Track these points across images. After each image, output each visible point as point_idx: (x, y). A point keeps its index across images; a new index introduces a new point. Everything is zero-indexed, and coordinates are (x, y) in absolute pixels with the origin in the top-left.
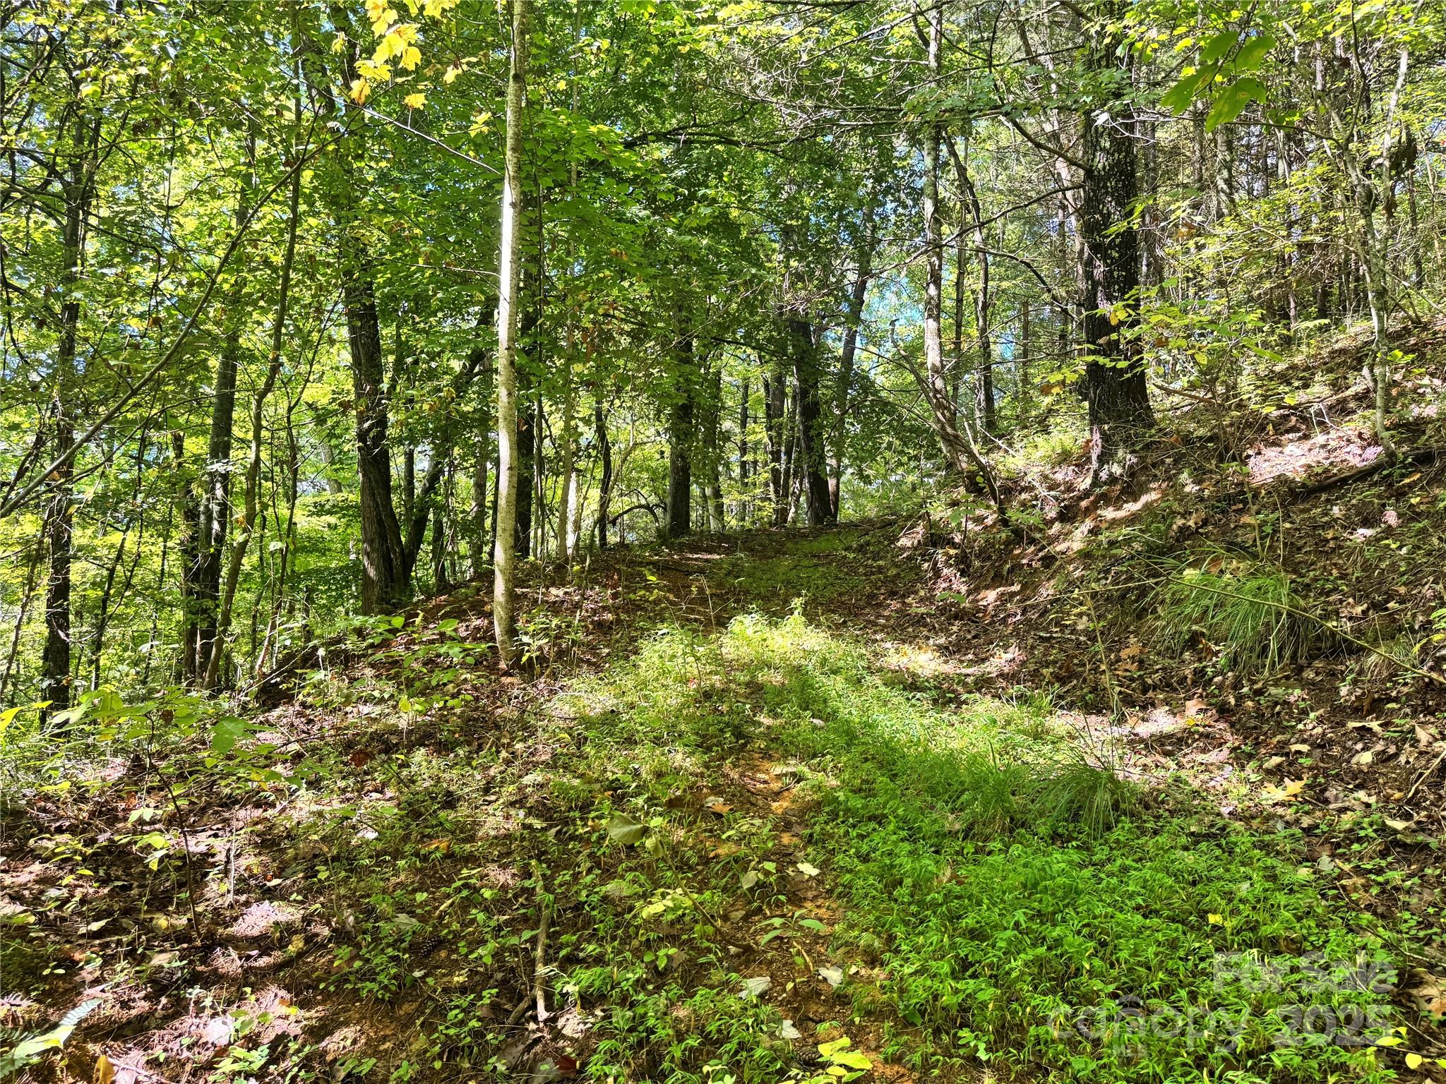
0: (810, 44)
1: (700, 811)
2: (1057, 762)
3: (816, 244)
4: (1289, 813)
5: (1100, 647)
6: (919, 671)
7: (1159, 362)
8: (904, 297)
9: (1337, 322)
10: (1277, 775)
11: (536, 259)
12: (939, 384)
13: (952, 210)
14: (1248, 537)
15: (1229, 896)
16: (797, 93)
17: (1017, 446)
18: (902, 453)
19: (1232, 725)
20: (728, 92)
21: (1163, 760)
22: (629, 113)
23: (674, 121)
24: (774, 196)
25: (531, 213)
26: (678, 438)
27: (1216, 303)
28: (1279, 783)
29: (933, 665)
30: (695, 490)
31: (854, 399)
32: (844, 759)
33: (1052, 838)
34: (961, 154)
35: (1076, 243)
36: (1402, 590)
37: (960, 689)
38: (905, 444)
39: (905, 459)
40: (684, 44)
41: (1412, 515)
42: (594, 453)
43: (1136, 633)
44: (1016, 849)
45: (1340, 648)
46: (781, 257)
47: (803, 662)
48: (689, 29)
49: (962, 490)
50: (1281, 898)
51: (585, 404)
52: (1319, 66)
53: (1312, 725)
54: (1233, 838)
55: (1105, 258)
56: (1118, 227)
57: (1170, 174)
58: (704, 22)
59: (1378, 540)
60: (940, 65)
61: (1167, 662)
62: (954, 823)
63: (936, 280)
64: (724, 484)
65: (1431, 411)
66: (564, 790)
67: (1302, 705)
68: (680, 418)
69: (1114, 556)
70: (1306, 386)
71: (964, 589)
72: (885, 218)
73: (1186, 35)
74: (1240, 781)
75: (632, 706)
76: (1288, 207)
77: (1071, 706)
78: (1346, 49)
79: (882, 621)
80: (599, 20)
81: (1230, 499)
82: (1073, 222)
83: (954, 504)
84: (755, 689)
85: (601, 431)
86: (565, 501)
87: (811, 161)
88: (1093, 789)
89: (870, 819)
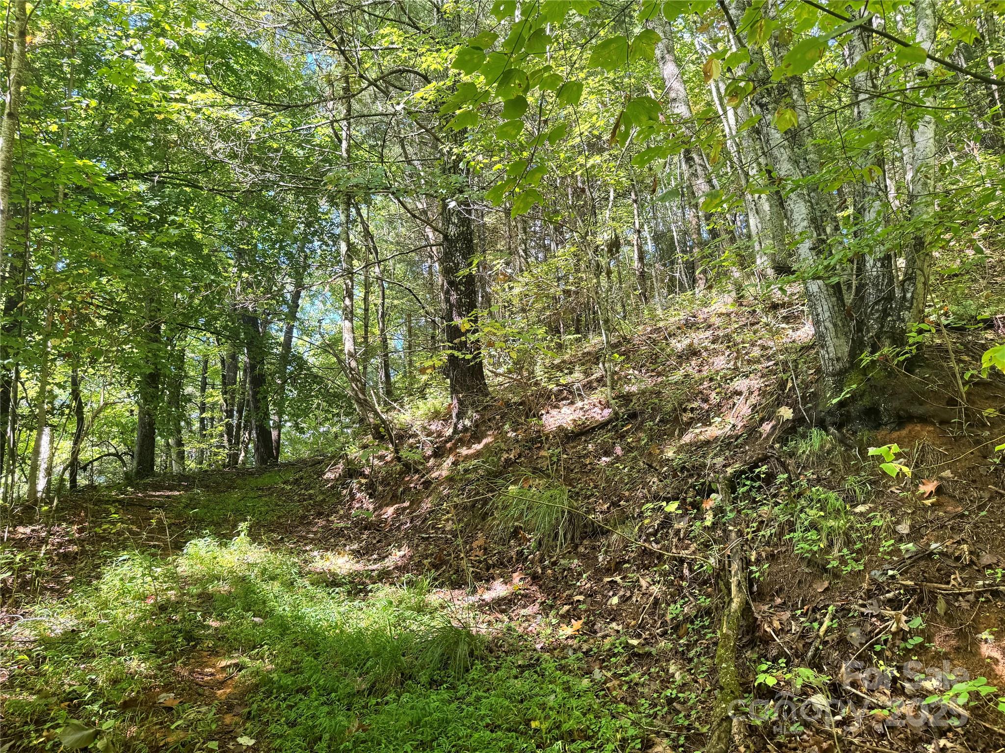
0: (258, 129)
1: (151, 706)
2: (434, 627)
3: (262, 263)
4: (574, 643)
5: (460, 541)
6: (338, 571)
7: (491, 356)
8: (328, 305)
9: (585, 337)
10: (566, 618)
11: (22, 256)
12: (353, 364)
13: (360, 251)
14: (544, 464)
15: (543, 706)
16: (247, 160)
17: (407, 407)
18: (327, 411)
19: (540, 587)
20: (195, 152)
21: (500, 616)
22: (112, 155)
23: (151, 167)
24: (230, 227)
25: (18, 219)
26: (145, 400)
27: (520, 321)
28: (569, 624)
29: (348, 566)
30: (160, 441)
31: (292, 373)
32: (278, 647)
33: (430, 684)
34: (365, 216)
35: (439, 280)
36: (627, 494)
37: (367, 581)
38: (330, 405)
39: (330, 416)
40: (160, 113)
41: (628, 449)
42: (67, 411)
43: (482, 530)
44: (405, 697)
45: (597, 532)
46: (235, 270)
47: (247, 573)
48: (164, 103)
49: (370, 437)
50: (574, 702)
51: (61, 372)
52: (570, 191)
53: (584, 583)
54: (543, 666)
55: (457, 290)
56: (463, 272)
57: (493, 244)
58: (176, 100)
59: (613, 464)
60: (349, 156)
61: (500, 548)
62: (360, 684)
63: (351, 296)
64: (185, 436)
65: (634, 389)
66: (19, 707)
67: (579, 569)
68: (148, 384)
69: (467, 479)
70: (571, 373)
71: (371, 507)
72: (313, 251)
73: (499, 162)
74: (546, 625)
75: (92, 624)
76: (557, 268)
77: (442, 585)
78: (584, 183)
79: (311, 536)
80: (89, 86)
81: (533, 441)
82: (437, 266)
83: (365, 447)
84: (206, 599)
85: (75, 394)
86: (37, 452)
87: (258, 206)
88: (457, 643)
89: (297, 692)
